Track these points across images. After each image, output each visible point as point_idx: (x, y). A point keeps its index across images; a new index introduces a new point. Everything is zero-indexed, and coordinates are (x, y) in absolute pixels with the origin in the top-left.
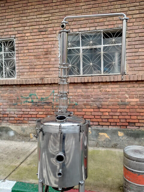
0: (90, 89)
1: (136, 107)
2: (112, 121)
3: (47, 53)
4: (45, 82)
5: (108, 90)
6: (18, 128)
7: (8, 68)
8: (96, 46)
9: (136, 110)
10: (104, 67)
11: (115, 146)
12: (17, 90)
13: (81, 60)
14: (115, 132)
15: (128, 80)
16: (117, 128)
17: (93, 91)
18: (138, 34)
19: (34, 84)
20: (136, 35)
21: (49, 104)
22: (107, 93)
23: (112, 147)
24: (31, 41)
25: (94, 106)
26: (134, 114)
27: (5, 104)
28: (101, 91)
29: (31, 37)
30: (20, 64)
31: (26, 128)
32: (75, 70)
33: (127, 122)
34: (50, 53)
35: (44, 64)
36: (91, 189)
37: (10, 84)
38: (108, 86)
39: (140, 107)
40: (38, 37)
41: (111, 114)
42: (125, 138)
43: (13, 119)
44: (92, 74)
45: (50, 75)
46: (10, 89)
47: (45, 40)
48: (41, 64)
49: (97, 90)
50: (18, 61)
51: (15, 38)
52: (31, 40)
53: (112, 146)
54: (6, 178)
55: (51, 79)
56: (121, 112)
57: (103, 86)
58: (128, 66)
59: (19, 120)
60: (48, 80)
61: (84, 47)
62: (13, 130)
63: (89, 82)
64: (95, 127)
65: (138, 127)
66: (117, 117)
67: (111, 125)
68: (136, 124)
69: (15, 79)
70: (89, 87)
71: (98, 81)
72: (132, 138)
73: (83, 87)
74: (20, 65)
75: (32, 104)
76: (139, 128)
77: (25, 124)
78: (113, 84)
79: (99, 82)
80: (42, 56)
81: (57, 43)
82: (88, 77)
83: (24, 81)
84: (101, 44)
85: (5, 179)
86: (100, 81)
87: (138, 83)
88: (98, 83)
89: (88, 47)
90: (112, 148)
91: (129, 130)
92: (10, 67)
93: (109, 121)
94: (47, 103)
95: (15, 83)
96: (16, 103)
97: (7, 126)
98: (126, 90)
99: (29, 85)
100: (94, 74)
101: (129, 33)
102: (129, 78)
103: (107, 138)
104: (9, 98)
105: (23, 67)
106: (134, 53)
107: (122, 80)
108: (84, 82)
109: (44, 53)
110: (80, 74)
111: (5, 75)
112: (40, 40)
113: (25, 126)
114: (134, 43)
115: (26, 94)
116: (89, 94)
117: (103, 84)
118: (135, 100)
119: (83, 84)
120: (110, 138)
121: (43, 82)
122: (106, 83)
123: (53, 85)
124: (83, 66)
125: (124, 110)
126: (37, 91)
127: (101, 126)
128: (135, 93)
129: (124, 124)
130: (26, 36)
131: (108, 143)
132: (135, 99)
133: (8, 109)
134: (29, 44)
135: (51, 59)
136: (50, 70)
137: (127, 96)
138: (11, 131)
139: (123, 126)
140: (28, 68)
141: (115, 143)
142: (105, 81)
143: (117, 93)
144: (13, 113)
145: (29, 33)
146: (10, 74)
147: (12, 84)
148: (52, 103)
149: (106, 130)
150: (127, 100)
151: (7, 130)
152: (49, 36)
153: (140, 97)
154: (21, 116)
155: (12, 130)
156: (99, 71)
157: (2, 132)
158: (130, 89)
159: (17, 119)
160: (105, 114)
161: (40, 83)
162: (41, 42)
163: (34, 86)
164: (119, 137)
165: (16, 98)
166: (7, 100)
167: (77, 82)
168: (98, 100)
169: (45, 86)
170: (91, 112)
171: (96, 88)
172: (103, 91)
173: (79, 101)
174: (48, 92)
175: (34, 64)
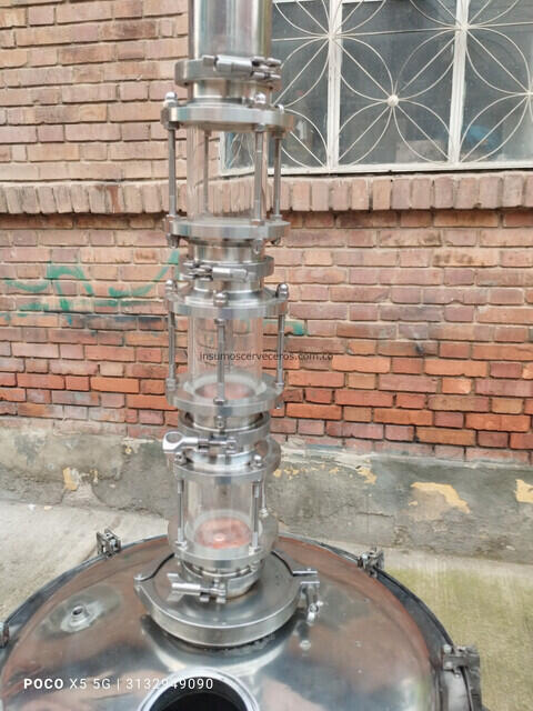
0: (378, 251)
2: (489, 426)
3: (133, 28)
4: (125, 206)
5: (479, 255)
6: (1, 439)
10: (466, 122)
11: (494, 550)
13: (331, 74)
14: (499, 483)
16: (508, 460)
19: (67, 215)
21: (153, 326)
22: (472, 272)
23: (479, 553)
25: (392, 344)
28: (437, 262)
31: (40, 441)
32: (297, 132)
34: (152, 26)
35: (118, 95)
38: (486, 232)
41: (483, 387)
44: (393, 161)
45: (156, 163)
48: (104, 97)
49: (418, 257)
53: (479, 549)
55: (159, 190)
57: (452, 236)
60: (141, 191)
63: (375, 207)
64: (394, 453)
66: (516, 407)
67: (478, 445)
70: (372, 236)
71: (426, 206)
73: (338, 235)
75: (63, 319)
77: (34, 420)
78: (516, 221)
79: (433, 212)
80: (104, 51)
82: (372, 179)
83: (9, 195)
88: (427, 218)
90: (475, 556)
93: (469, 424)
94: (141, 319)
99: (43, 216)
100: (403, 162)
103: (455, 509)
108: (344, 207)
109: (113, 29)
110: (325, 161)
113: (35, 431)
115: (32, 270)
116: (372, 275)
117: (452, 223)
119: (338, 222)
120: (468, 511)
121: (115, 203)
122: (474, 218)
124: (344, 113)
126: (88, 253)
127: (428, 449)
131: (458, 532)
135: (155, 69)
136: (154, 136)
140: (30, 121)
141: (497, 533)
142: (471, 207)
149: (454, 470)
154: (10, 379)
156: (436, 143)
160: (450, 385)
161: (99, 208)
163: (69, 224)
164: (517, 505)
167: (306, 208)
168: (420, 311)
169: (129, 228)
170: (377, 374)
171: (415, 244)
172: (453, 263)
173: (313, 314)
174: (147, 258)
175: (60, 97)
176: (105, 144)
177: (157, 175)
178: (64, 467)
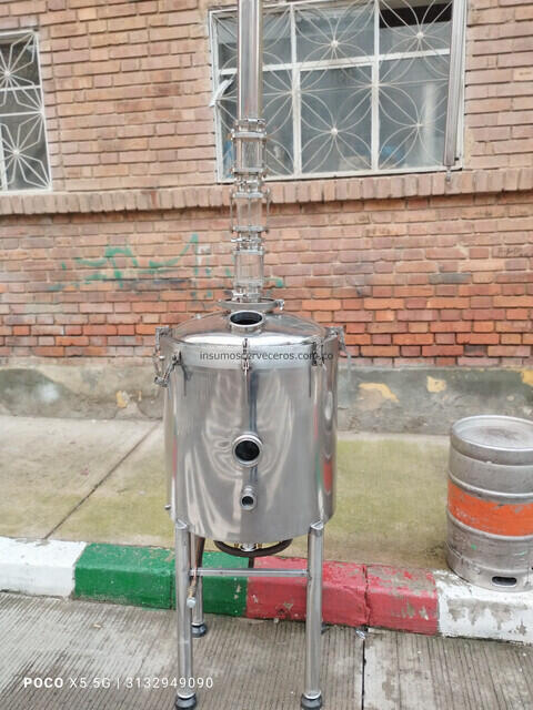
0: (329, 228)
1: (495, 288)
2: (408, 342)
3: (166, 88)
4: (161, 204)
5: (394, 228)
6: (70, 374)
7: (16, 152)
8: (354, 59)
9: (492, 301)
10: (381, 143)
11: (415, 427)
12: (59, 234)
13: (294, 116)
14: (416, 380)
15: (468, 189)
16: (422, 364)
17: (342, 232)
18: (512, 9)
19: (121, 212)
20: (504, 13)
21: (180, 286)
22: (391, 240)
23: (405, 430)
24: (102, 40)
25: (342, 291)
26: (487, 314)
27: (16, 287)
28: (368, 234)
29: (100, 26)
30: (64, 135)
31: (99, 373)
32: (274, 154)
33: (458, 344)
34: (178, 87)
35: (155, 132)
36: (340, 557)
37: (29, 211)
38: (397, 213)
39: (508, 289)
40: (127, 24)
41: (404, 315)
42: (450, 398)
43: (50, 341)
44: (337, 170)
45: (182, 176)
46: (32, 230)
47: (157, 34)
48: (145, 133)
49: (356, 231)
50: (54, 124)
51: (36, 29)
52: (101, 36)
53: (405, 427)
54: (49, 535)
55: (184, 193)
56: (439, 309)
57: (377, 217)
58: (472, 139)
59: (71, 345)
60: (172, 194)
61: (310, 66)
62: (52, 382)
63: (326, 199)
64: (346, 365)
65: (496, 361)
66: (424, 328)
67: (402, 357)
68: (490, 348)
69: (47, 195)
70: (325, 218)
71: (358, 197)
72: (476, 399)
73: (303, 219)
74: (63, 139)
75: (116, 285)
76: (501, 362)
77: (94, 359)
78: (416, 205)
79: (363, 202)
80: (146, 103)
81: (202, 49)
82: (323, 181)
83: (81, 200)
84: (370, 52)
85: (46, 538)
86: (367, 195)
87: (505, 201)
88: (360, 206)
89: (323, 65)
90: (403, 432)
91: (467, 372)
92: (25, 145)
93: (395, 342)
94: (172, 282)
95: (51, 209)
96: (56, 283)
97: (32, 367)
98: (459, 228)
99: (103, 213)
100: (344, 170)
101: (477, 6)
102: (474, 184)
103: (389, 400)
104: (30, 264)
105: (73, 147)
106: (495, 86)
107: (449, 192)
108: (306, 200)
109: (152, 89)
110: (293, 171)
111: (9, 180)
112: (134, 36)
113: (95, 366)
114: (495, 47)
115: (95, 251)
116: (327, 244)
117: (376, 208)
118: (491, 264)
119: (303, 210)
120: (397, 401)
121: (154, 202)
122: (389, 205)
123: (194, 214)
124: (304, 141)
125: (448, 303)
126: (134, 238)
127: (369, 360)
128: (492, 239)
129: (448, 351)
130: (82, 21)
131: (391, 416)
132: (490, 259)
133: (30, 308)
134: (95, 54)
135: (180, 114)
136: (179, 158)
137: (464, 251)
138: (46, 384)
139: (445, 356)
140: (95, 150)
141: (417, 415)
142: (386, 196)
143: (427, 241)
144: (50, 321)
145: (93, 10)
146: (28, 172)
147: (38, 211)
148: (190, 281)
149: (385, 373)
150: (462, 266)
151: (32, 381)
152: (172, 19)
153: (509, 252)
154: (77, 330)
155: (48, 381)
156: (363, 158)
157: (12, 387)
158: (473, 226)
159: (66, 340)
160: (381, 316)
161: (143, 206)
162: (139, 46)
163: (122, 218)
164: (428, 394)
165: (55, 265)
166: (22, 275)
167: (281, 201)
168: (359, 267)
169: (163, 220)
170: (333, 311)
171: (353, 222)
172: (378, 234)
173: (289, 273)
174: (175, 239)
175: (116, 134)
176: (146, 165)
177: (182, 183)
178: (117, 391)
